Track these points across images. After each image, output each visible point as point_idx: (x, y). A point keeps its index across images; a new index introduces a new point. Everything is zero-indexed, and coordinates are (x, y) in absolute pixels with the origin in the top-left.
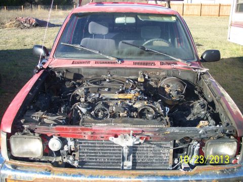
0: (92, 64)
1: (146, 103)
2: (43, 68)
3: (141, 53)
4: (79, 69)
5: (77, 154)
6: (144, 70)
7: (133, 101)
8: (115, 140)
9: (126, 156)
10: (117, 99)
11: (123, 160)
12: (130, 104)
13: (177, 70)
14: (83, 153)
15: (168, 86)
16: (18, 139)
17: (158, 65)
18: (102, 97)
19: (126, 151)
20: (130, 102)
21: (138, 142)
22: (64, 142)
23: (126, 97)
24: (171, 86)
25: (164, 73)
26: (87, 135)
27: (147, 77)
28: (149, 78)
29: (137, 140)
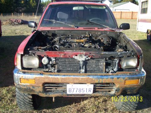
0: (62, 28)
1: (91, 44)
2: (35, 30)
3: (87, 24)
4: (55, 31)
5: (56, 66)
6: (89, 32)
7: (84, 43)
8: (76, 57)
9: (81, 66)
10: (75, 42)
11: (80, 69)
12: (83, 45)
13: (107, 31)
14: (59, 65)
15: (102, 39)
16: (27, 58)
17: (96, 29)
18: (68, 41)
19: (81, 63)
20: (83, 44)
21: (87, 59)
22: (50, 60)
23: (80, 41)
24: (104, 39)
25: (99, 33)
26: (62, 55)
27: (91, 35)
28: (92, 35)
29: (87, 57)
